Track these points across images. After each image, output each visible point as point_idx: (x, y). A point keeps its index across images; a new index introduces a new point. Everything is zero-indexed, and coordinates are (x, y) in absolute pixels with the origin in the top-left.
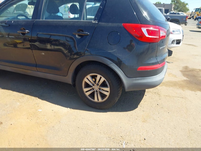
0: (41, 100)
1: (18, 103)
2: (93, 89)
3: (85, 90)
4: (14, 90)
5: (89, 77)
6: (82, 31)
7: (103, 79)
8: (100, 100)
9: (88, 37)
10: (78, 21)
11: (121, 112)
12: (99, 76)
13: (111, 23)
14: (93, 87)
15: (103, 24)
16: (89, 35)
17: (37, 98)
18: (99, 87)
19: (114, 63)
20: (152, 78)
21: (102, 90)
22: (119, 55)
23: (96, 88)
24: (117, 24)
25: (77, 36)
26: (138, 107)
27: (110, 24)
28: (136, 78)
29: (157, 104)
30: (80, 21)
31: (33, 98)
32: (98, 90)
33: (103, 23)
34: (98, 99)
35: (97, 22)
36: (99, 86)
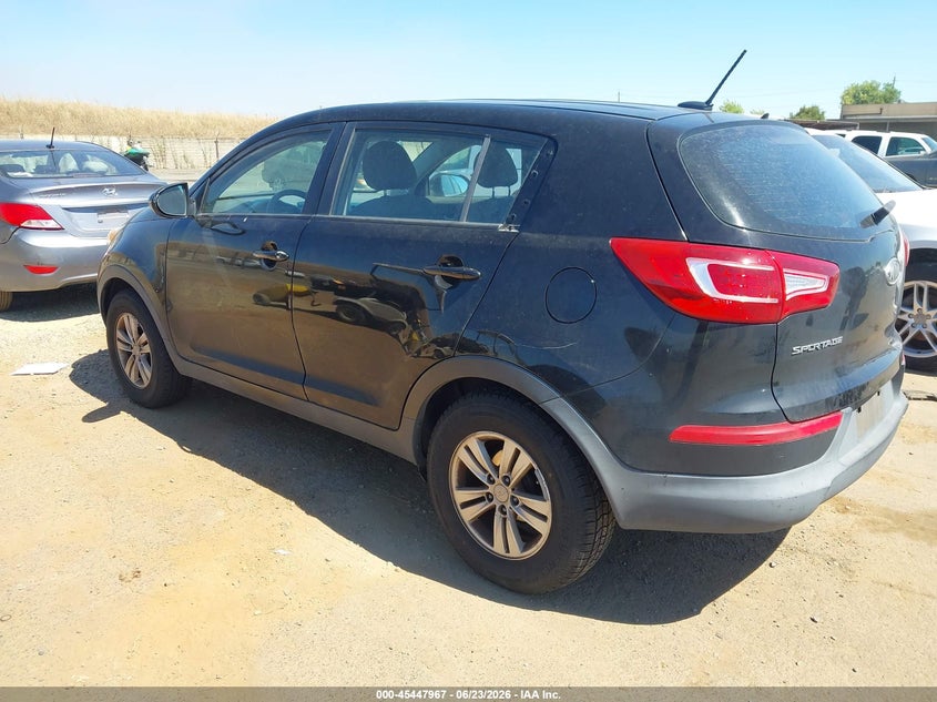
0: (302, 513)
1: (221, 513)
2: (490, 497)
3: (461, 496)
4: (225, 462)
5: (473, 442)
6: (456, 262)
7: (525, 461)
8: (515, 551)
9: (475, 286)
10: (448, 226)
11: (606, 623)
12: (510, 446)
13: (564, 237)
14: (491, 489)
15: (534, 237)
16: (478, 278)
17: (293, 503)
18: (511, 494)
19: (562, 396)
20: (747, 482)
21: (525, 507)
22: (588, 366)
23: (501, 494)
24: (590, 240)
25: (438, 281)
26: (698, 613)
27: (562, 240)
28: (663, 473)
29: (808, 616)
30: (456, 223)
31: (279, 499)
32: (508, 505)
33: (536, 236)
34: (505, 544)
35: (516, 228)
36: (513, 490)
